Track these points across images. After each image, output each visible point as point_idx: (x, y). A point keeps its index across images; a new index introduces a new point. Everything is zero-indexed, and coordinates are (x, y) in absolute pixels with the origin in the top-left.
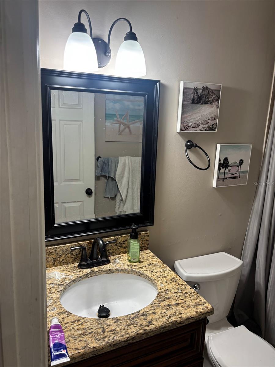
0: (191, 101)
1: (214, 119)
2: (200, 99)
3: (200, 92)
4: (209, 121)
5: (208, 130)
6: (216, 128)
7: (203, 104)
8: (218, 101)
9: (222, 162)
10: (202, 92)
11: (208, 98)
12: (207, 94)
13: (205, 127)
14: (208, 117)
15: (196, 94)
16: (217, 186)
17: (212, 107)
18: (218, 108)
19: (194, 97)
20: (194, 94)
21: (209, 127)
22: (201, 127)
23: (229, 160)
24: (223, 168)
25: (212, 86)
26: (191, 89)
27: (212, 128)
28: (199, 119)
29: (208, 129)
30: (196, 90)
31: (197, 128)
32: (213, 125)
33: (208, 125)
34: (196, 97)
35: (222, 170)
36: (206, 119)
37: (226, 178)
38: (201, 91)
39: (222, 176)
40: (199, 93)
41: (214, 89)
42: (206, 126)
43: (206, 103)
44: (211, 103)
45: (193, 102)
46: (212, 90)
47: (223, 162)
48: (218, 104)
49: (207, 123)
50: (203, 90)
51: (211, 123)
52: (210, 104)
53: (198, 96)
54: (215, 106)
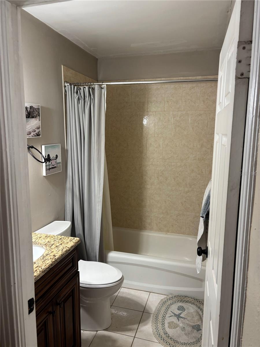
1: (38, 128)
2: (30, 115)
4: (36, 130)
5: (36, 136)
6: (40, 135)
7: (31, 118)
8: (39, 116)
9: (47, 157)
10: (30, 110)
11: (34, 114)
12: (33, 111)
14: (35, 127)
16: (46, 175)
17: (37, 120)
18: (40, 120)
22: (32, 134)
23: (50, 156)
24: (48, 161)
25: (35, 106)
27: (38, 135)
28: (31, 129)
30: (26, 108)
31: (30, 135)
32: (38, 132)
33: (36, 132)
35: (48, 163)
36: (34, 129)
37: (50, 169)
39: (48, 167)
40: (28, 110)
42: (35, 133)
43: (33, 117)
44: (36, 117)
46: (35, 108)
48: (40, 118)
50: (30, 108)
53: (28, 112)
54: (38, 119)
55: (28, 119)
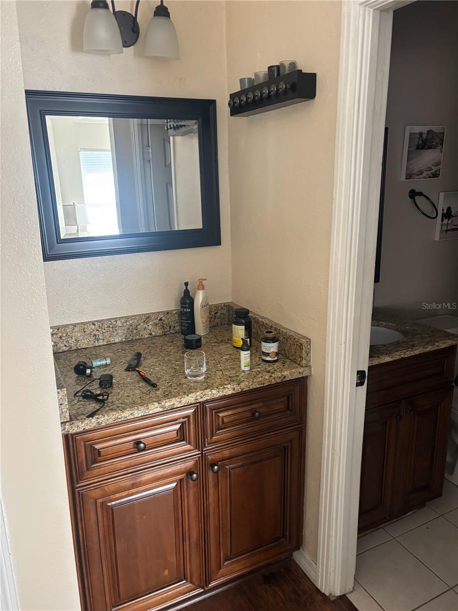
0: (416, 147)
1: (437, 164)
2: (425, 144)
3: (424, 136)
4: (433, 167)
5: (431, 178)
6: (439, 175)
7: (427, 149)
8: (442, 144)
9: (445, 212)
11: (432, 142)
12: (432, 139)
13: (428, 174)
14: (431, 164)
15: (421, 139)
16: (440, 239)
17: (436, 152)
18: (441, 152)
19: (419, 142)
20: (419, 139)
21: (432, 174)
22: (425, 174)
23: (452, 210)
24: (446, 218)
25: (436, 129)
26: (417, 133)
27: (435, 175)
28: (423, 166)
29: (431, 176)
30: (421, 134)
31: (422, 176)
32: (436, 171)
33: (431, 172)
34: (420, 142)
35: (446, 221)
36: (430, 166)
37: (449, 230)
38: (426, 135)
39: (445, 228)
40: (424, 138)
41: (438, 132)
42: (429, 172)
43: (430, 148)
45: (418, 148)
46: (436, 133)
47: (447, 212)
48: (442, 148)
49: (430, 169)
50: (427, 134)
51: (434, 169)
52: (434, 148)
54: (439, 150)
55: (422, 151)
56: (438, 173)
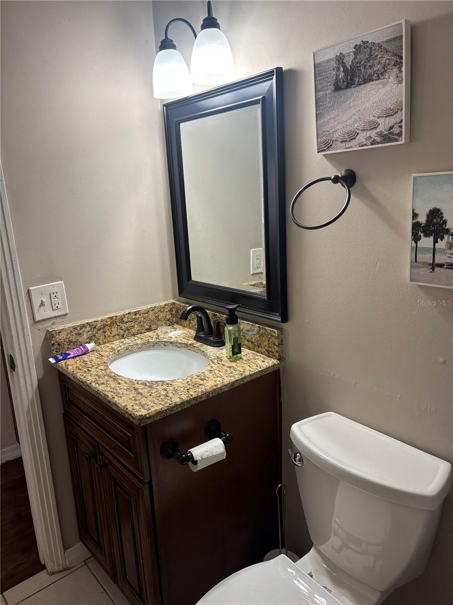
1: (390, 113)
2: (353, 75)
3: (349, 61)
4: (380, 121)
5: (378, 143)
6: (400, 134)
7: (360, 84)
10: (355, 58)
12: (368, 60)
13: (370, 137)
14: (377, 112)
15: (342, 69)
16: (411, 279)
17: (385, 85)
19: (337, 76)
20: (338, 69)
21: (380, 135)
22: (361, 137)
24: (426, 235)
27: (387, 137)
28: (355, 122)
29: (378, 139)
30: (340, 59)
32: (391, 128)
33: (378, 130)
34: (341, 75)
36: (372, 118)
37: (441, 266)
38: (352, 58)
40: (348, 66)
42: (373, 133)
43: (367, 80)
44: (380, 75)
45: (337, 88)
46: (378, 44)
48: (401, 71)
49: (374, 125)
50: (355, 54)
51: (384, 124)
52: (378, 79)
53: (346, 71)
54: (392, 80)
55: (348, 91)
56: (396, 130)
